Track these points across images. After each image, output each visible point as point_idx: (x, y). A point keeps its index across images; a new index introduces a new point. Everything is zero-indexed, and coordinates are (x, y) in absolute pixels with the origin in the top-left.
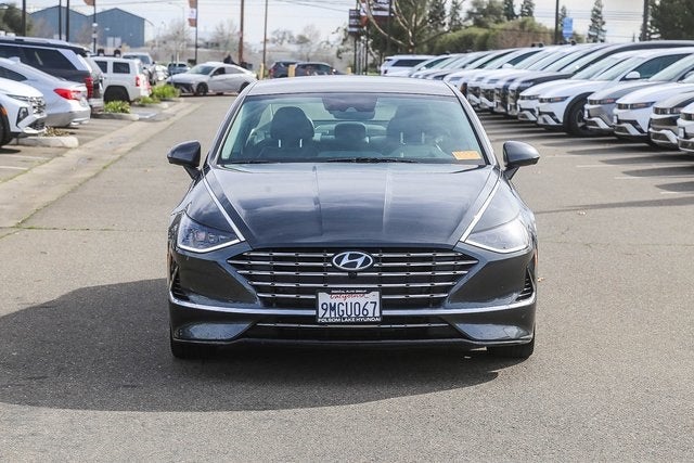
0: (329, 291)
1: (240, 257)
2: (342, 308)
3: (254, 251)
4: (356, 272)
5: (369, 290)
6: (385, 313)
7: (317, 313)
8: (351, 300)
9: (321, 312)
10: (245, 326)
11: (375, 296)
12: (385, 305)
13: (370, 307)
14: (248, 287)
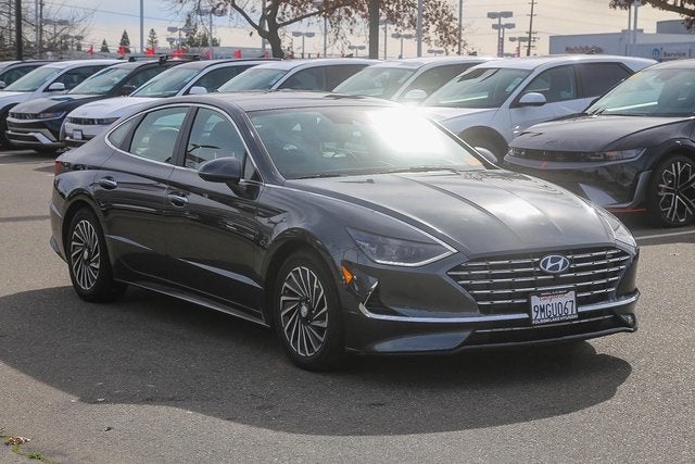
0: (539, 294)
1: (458, 268)
2: (549, 309)
3: (471, 261)
4: (560, 274)
5: (569, 290)
6: (580, 310)
7: (530, 315)
8: (556, 300)
9: (534, 314)
10: (466, 334)
11: (571, 296)
12: (580, 302)
13: (569, 306)
14: (468, 296)
